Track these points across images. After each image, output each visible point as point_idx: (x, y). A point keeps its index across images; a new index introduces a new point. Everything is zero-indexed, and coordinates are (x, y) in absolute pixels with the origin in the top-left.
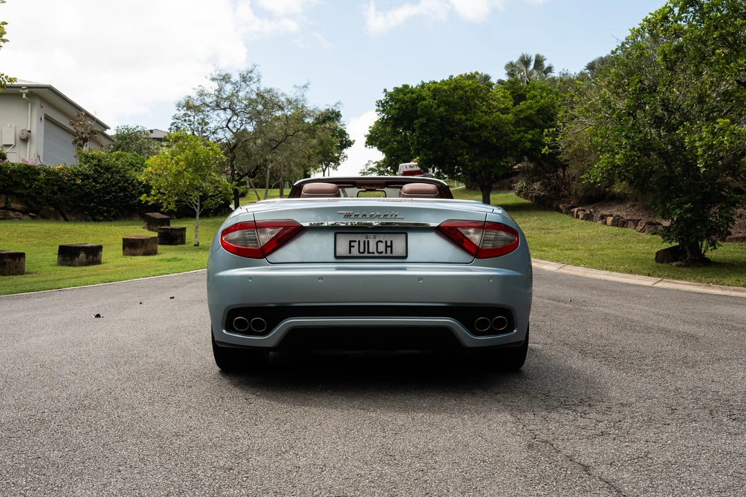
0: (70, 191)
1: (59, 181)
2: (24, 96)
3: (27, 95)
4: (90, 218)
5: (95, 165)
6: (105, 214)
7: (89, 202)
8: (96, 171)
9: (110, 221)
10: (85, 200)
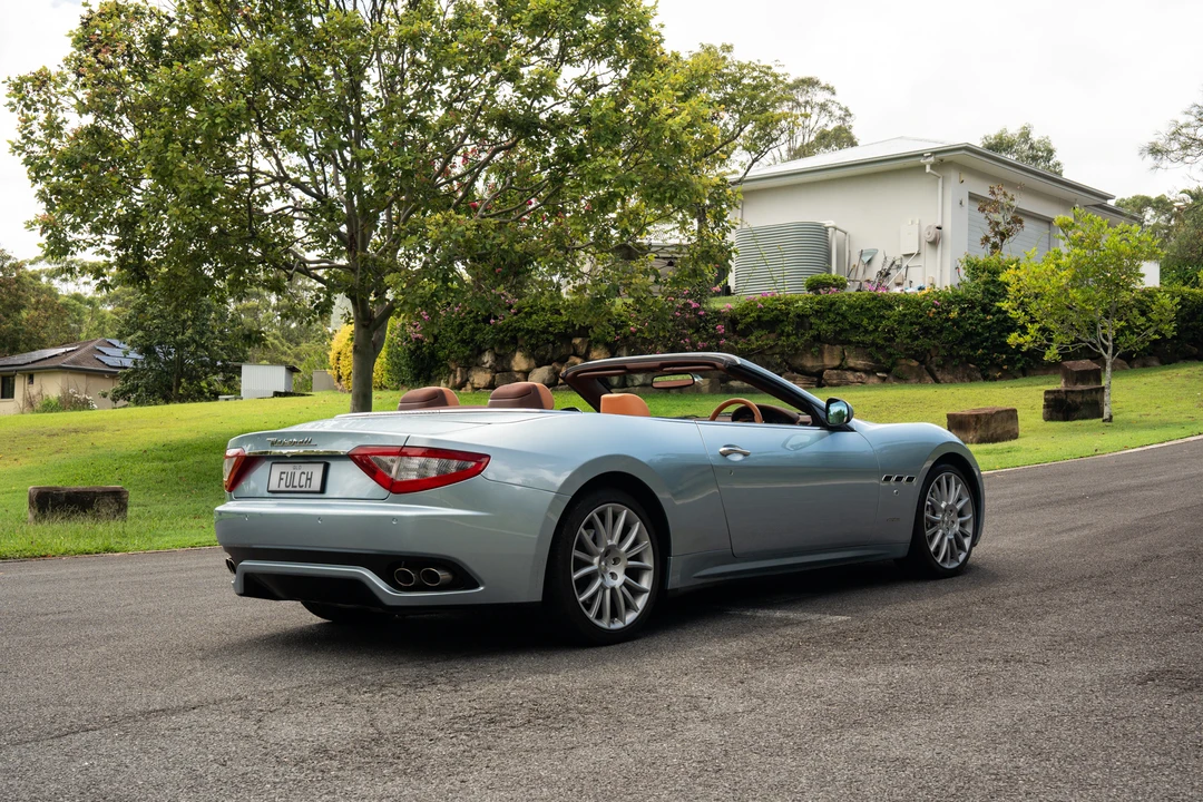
0: (940, 332)
1: (921, 317)
2: (928, 169)
3: (933, 166)
4: (979, 375)
5: (985, 283)
6: (1005, 367)
7: (975, 348)
8: (986, 292)
9: (1015, 378)
10: (968, 344)
